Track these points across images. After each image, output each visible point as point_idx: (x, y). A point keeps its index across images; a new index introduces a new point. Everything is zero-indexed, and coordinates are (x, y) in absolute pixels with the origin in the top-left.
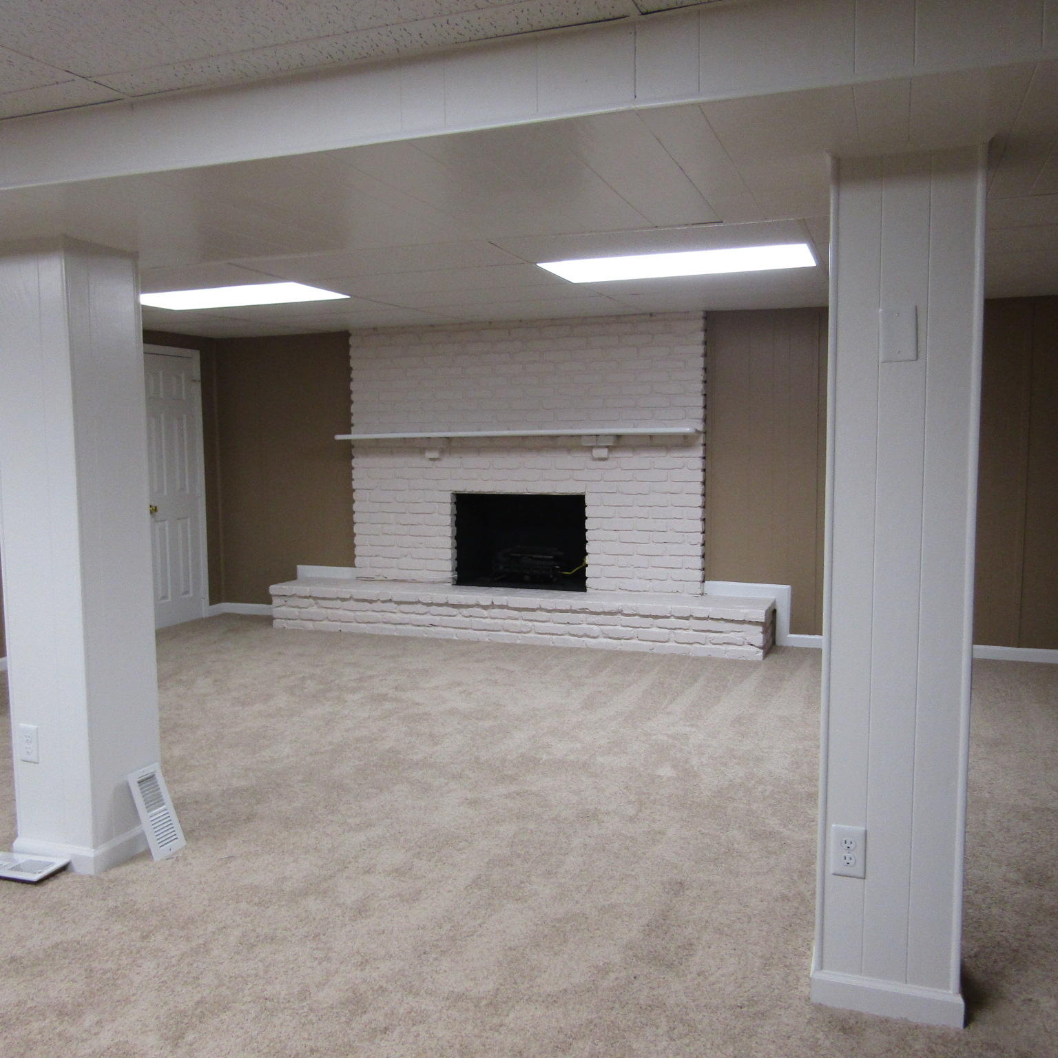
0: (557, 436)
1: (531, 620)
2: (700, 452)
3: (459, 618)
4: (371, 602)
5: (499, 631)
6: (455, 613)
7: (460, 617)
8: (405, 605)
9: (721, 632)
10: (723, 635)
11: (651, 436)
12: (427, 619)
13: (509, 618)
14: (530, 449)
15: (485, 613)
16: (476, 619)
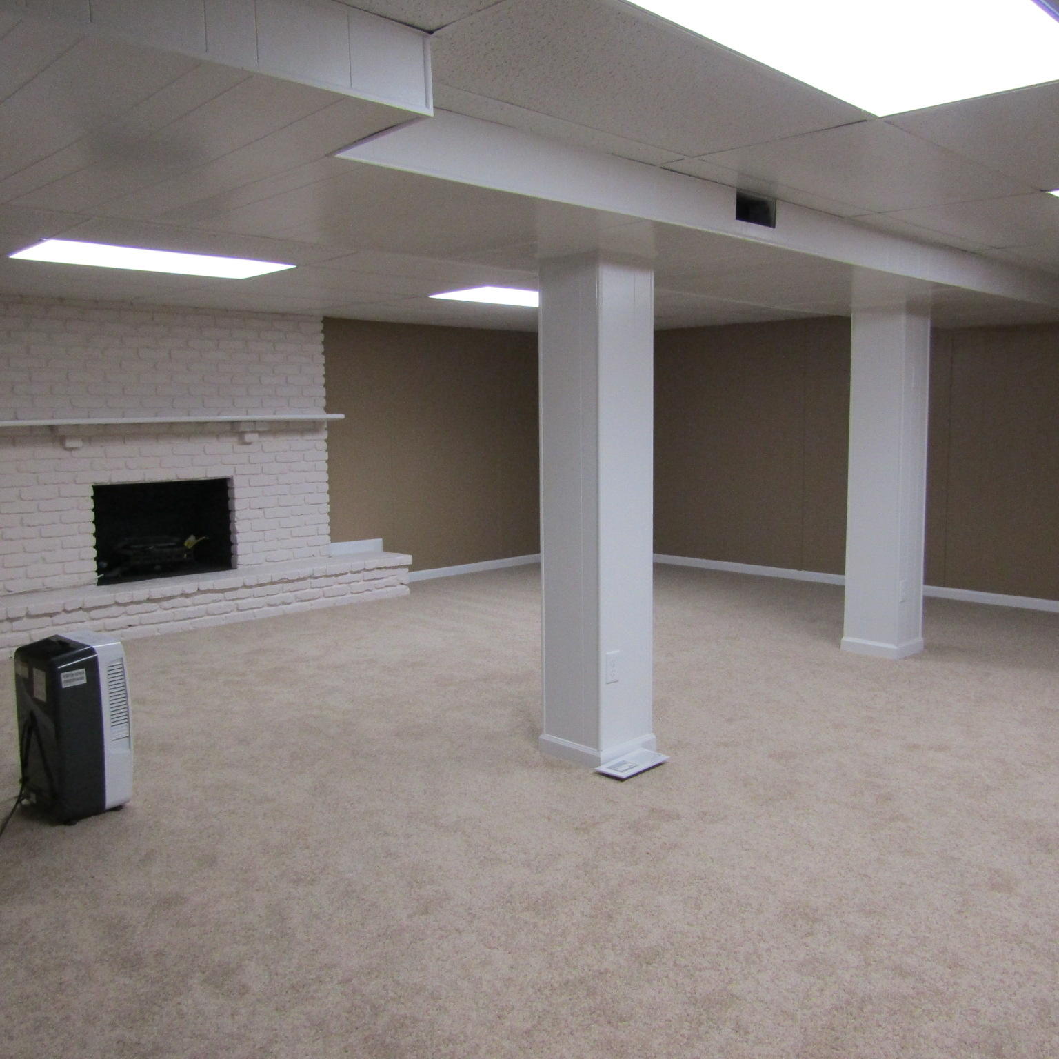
0: (206, 423)
1: (233, 600)
2: (325, 435)
3: (160, 612)
4: (51, 615)
5: (202, 616)
6: (155, 608)
7: (158, 612)
8: (95, 611)
9: (382, 578)
10: (384, 580)
11: (287, 422)
12: (123, 620)
13: (214, 601)
14: (178, 435)
15: (188, 601)
16: (179, 609)
